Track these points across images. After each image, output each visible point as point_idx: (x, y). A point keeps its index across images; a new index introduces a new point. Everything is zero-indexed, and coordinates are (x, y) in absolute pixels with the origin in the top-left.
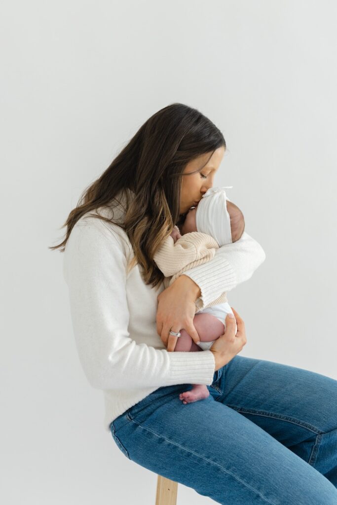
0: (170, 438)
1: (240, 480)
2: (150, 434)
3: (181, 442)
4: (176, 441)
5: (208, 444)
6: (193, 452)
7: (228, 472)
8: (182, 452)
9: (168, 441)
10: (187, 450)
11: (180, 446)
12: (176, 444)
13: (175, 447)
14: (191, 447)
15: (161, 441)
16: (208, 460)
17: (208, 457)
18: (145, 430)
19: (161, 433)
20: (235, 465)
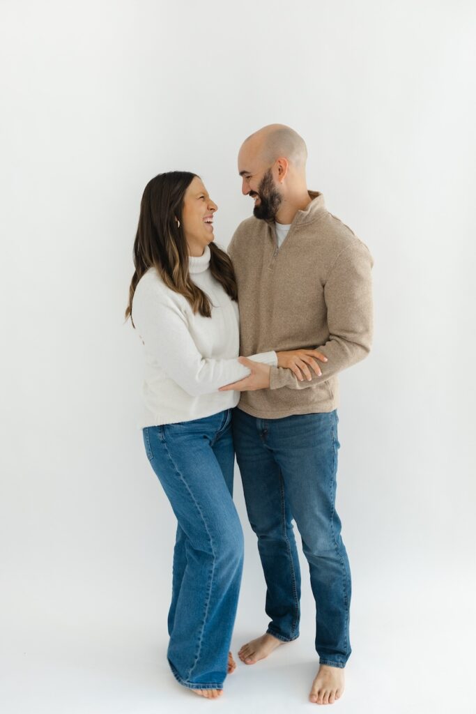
0: (184, 477)
4: (187, 481)
8: (186, 489)
9: (182, 478)
10: (190, 491)
13: (184, 484)
14: (193, 492)
15: (178, 474)
16: (197, 505)
17: (198, 504)
18: (170, 460)
19: (180, 470)
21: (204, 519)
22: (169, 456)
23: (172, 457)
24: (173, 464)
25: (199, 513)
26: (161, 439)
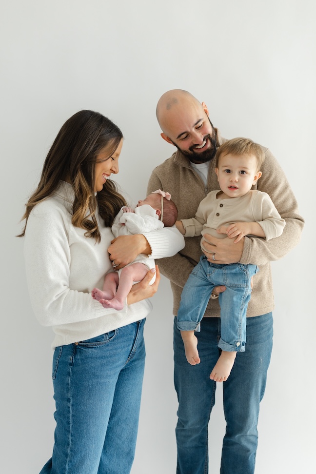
0: (72, 405)
1: (68, 461)
2: (68, 389)
3: (73, 413)
4: (73, 410)
5: (80, 431)
6: (71, 424)
7: (69, 451)
8: (69, 418)
9: (70, 405)
11: (71, 415)
12: (71, 412)
13: (69, 412)
14: (73, 421)
15: (69, 400)
17: (72, 436)
18: (68, 384)
19: (72, 397)
20: (74, 453)
21: (69, 452)
22: (69, 380)
23: (71, 381)
24: (68, 388)
25: (68, 445)
26: (70, 361)
